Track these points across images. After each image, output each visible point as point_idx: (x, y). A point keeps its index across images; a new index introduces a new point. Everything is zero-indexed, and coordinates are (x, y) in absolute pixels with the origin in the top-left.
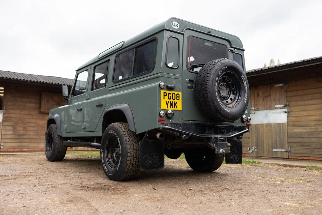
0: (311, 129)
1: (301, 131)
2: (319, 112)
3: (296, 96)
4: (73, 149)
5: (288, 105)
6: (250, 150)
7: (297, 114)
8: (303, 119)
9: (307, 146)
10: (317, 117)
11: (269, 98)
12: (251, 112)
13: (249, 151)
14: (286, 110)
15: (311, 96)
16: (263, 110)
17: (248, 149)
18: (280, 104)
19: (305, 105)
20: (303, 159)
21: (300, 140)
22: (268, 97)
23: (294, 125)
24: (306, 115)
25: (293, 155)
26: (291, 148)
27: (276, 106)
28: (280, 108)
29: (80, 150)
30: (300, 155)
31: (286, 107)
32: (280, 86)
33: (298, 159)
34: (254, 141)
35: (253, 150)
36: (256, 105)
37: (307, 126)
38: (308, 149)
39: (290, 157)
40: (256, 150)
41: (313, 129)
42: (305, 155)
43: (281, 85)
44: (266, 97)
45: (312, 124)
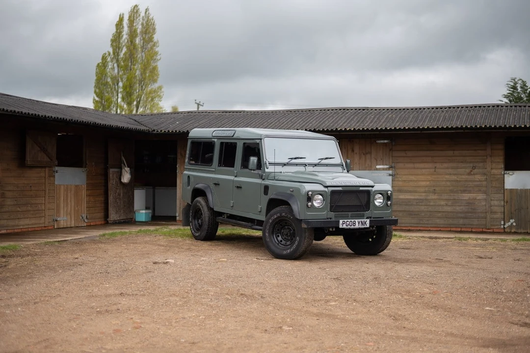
0: (421, 196)
1: (406, 198)
2: (431, 177)
3: (404, 157)
5: (394, 167)
7: (404, 178)
8: (411, 184)
9: (415, 214)
10: (428, 183)
14: (390, 172)
15: (423, 158)
16: (360, 170)
18: (383, 165)
19: (414, 168)
20: (410, 230)
21: (407, 208)
22: (367, 154)
23: (400, 191)
24: (415, 179)
27: (378, 167)
28: (384, 169)
30: (406, 225)
31: (391, 169)
33: (402, 230)
37: (416, 192)
38: (416, 218)
41: (423, 196)
42: (412, 225)
43: (386, 141)
44: (364, 154)
45: (422, 190)
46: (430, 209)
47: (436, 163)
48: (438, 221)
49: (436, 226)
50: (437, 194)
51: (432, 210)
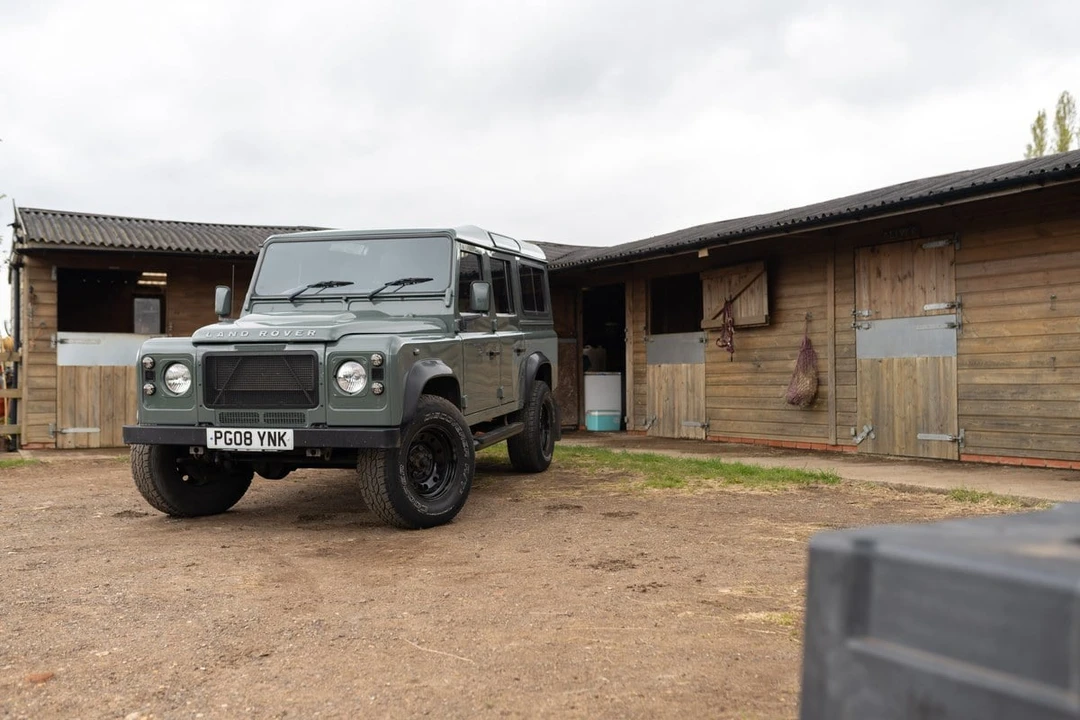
0: (1022, 375)
1: (993, 381)
2: (1044, 325)
3: (980, 277)
5: (961, 305)
6: (856, 435)
7: (985, 331)
8: (999, 346)
9: (1009, 425)
10: (1037, 341)
11: (908, 282)
12: (859, 323)
13: (855, 439)
14: (953, 319)
15: (1022, 277)
16: (892, 318)
17: (853, 432)
18: (937, 302)
19: (1004, 305)
20: (998, 465)
22: (905, 277)
23: (975, 365)
24: (1007, 333)
25: (971, 451)
26: (967, 433)
27: (927, 307)
28: (939, 313)
30: (990, 452)
31: (954, 311)
32: (939, 248)
33: (983, 463)
34: (869, 409)
35: (864, 434)
36: (875, 302)
37: (1009, 366)
38: (1012, 435)
39: (963, 458)
40: (872, 436)
41: (1026, 376)
42: (1003, 452)
43: (941, 243)
44: (899, 279)
45: (1024, 360)
46: (1044, 411)
47: (1055, 286)
48: (1064, 442)
49: (1060, 456)
50: (1058, 371)
51: (1047, 414)
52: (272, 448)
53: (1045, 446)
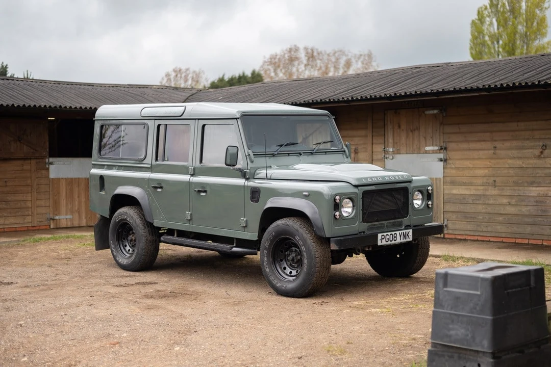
0: (477, 190)
1: (462, 193)
2: (490, 162)
3: (457, 133)
4: (52, 227)
5: (446, 149)
7: (459, 164)
8: (466, 173)
9: (471, 217)
10: (486, 171)
11: (416, 133)
12: (387, 156)
14: (441, 156)
15: (480, 134)
16: (407, 153)
18: (433, 146)
19: (469, 150)
20: (465, 240)
21: (462, 208)
22: (414, 130)
23: (453, 183)
24: (471, 166)
25: (451, 232)
26: (448, 222)
27: (427, 148)
28: (434, 152)
29: (65, 226)
31: (442, 151)
32: (434, 114)
36: (396, 143)
37: (471, 184)
38: (473, 223)
39: (446, 236)
41: (480, 190)
42: (468, 232)
43: (435, 112)
44: (411, 131)
45: (480, 181)
46: (490, 210)
47: (495, 141)
48: (499, 227)
49: (497, 235)
50: (497, 188)
51: (491, 212)
52: (405, 240)
53: (489, 229)
